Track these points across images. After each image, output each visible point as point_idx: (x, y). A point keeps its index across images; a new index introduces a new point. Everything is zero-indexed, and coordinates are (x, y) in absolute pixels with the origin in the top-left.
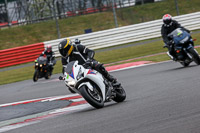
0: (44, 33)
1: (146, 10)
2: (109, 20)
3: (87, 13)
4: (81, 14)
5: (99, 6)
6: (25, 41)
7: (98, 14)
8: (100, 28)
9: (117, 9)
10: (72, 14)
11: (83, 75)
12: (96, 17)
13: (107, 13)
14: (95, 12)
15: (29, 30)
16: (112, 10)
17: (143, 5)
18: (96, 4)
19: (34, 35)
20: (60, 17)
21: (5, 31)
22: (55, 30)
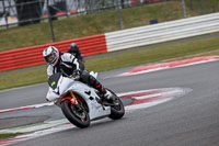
0: (106, 23)
4: (146, 2)
6: (85, 32)
7: (165, 3)
8: (166, 19)
12: (162, 6)
15: (89, 20)
19: (94, 25)
20: (123, 6)
21: (64, 21)
22: (117, 20)
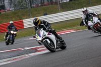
2: (56, 9)
3: (45, 5)
4: (42, 6)
6: (13, 19)
7: (50, 6)
8: (51, 13)
9: (60, 3)
11: (45, 35)
15: (15, 13)
17: (73, 1)
18: (49, 1)
19: (18, 16)
20: (31, 7)
22: (28, 14)
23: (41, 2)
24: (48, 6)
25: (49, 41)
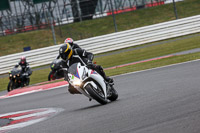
1: (85, 27)
2: (48, 38)
3: (25, 31)
4: (19, 31)
5: (37, 23)
7: (37, 32)
8: (39, 45)
9: (55, 26)
10: (10, 32)
11: (87, 75)
13: (46, 31)
14: (33, 29)
16: (50, 28)
17: (81, 22)
18: (34, 22)
23: (18, 25)
24: (32, 32)
25: (94, 85)
